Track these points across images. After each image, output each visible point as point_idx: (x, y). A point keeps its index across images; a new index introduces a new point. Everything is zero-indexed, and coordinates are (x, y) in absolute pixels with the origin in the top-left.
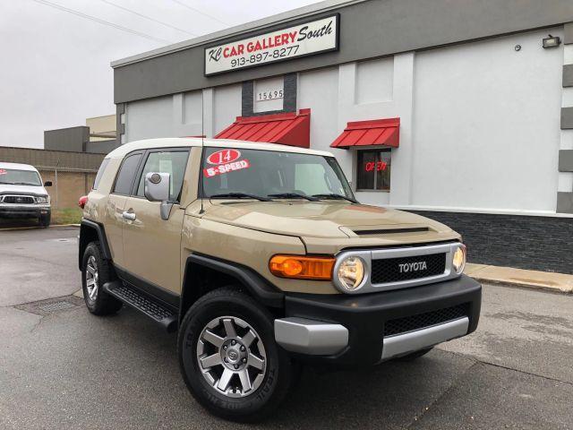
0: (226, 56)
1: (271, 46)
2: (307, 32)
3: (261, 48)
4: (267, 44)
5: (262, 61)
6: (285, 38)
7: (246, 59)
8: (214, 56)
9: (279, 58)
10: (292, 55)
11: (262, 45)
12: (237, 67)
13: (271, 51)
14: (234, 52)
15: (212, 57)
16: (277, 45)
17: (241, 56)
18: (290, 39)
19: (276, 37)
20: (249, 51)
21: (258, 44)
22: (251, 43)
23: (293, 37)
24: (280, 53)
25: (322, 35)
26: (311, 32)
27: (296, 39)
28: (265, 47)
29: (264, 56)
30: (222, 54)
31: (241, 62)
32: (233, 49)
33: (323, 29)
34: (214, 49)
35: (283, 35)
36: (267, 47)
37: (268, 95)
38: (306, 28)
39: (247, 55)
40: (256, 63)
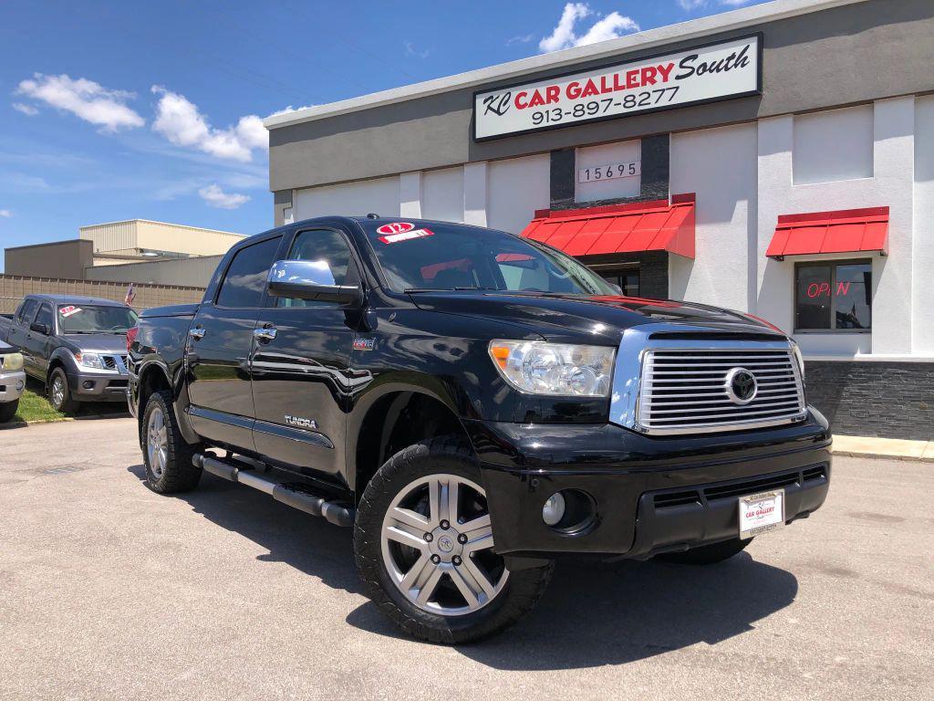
0: (520, 107)
1: (617, 88)
2: (696, 64)
3: (596, 92)
4: (610, 83)
5: (600, 114)
6: (649, 74)
7: (565, 109)
8: (494, 106)
9: (637, 108)
10: (664, 102)
11: (598, 86)
12: (544, 124)
13: (618, 96)
14: (537, 99)
15: (489, 107)
16: (630, 86)
17: (553, 105)
18: (659, 77)
19: (629, 74)
20: (571, 97)
21: (590, 85)
22: (577, 84)
23: (665, 73)
24: (638, 100)
25: (727, 69)
26: (704, 65)
27: (672, 75)
28: (605, 90)
29: (603, 106)
30: (512, 102)
31: (552, 115)
32: (537, 95)
33: (729, 59)
34: (495, 94)
35: (644, 71)
36: (610, 90)
37: (604, 171)
38: (695, 57)
39: (566, 104)
40: (586, 117)
